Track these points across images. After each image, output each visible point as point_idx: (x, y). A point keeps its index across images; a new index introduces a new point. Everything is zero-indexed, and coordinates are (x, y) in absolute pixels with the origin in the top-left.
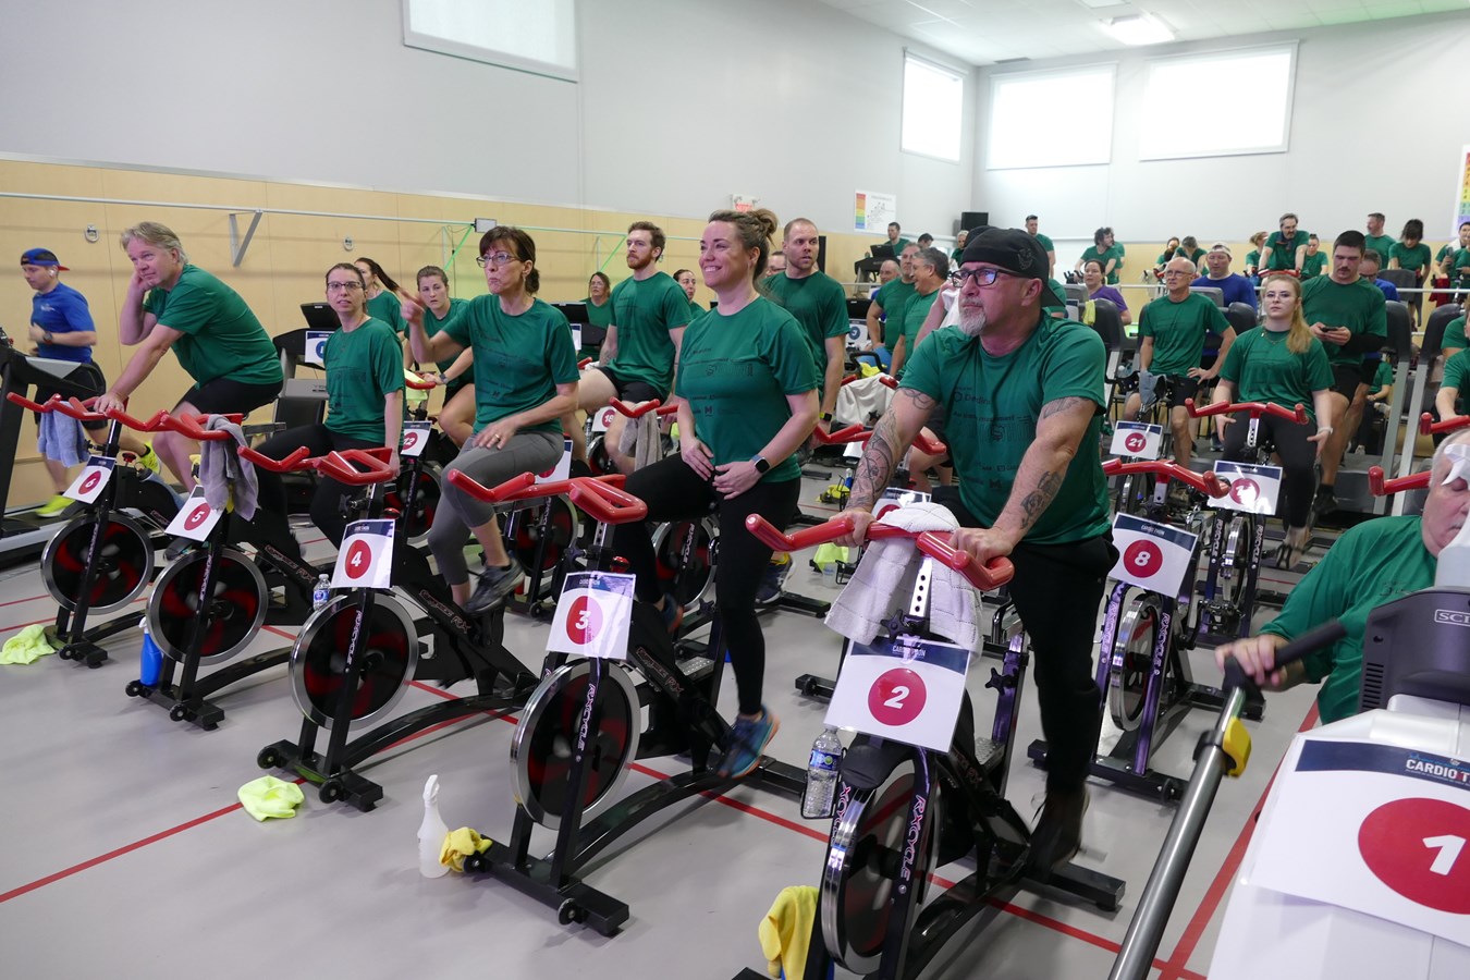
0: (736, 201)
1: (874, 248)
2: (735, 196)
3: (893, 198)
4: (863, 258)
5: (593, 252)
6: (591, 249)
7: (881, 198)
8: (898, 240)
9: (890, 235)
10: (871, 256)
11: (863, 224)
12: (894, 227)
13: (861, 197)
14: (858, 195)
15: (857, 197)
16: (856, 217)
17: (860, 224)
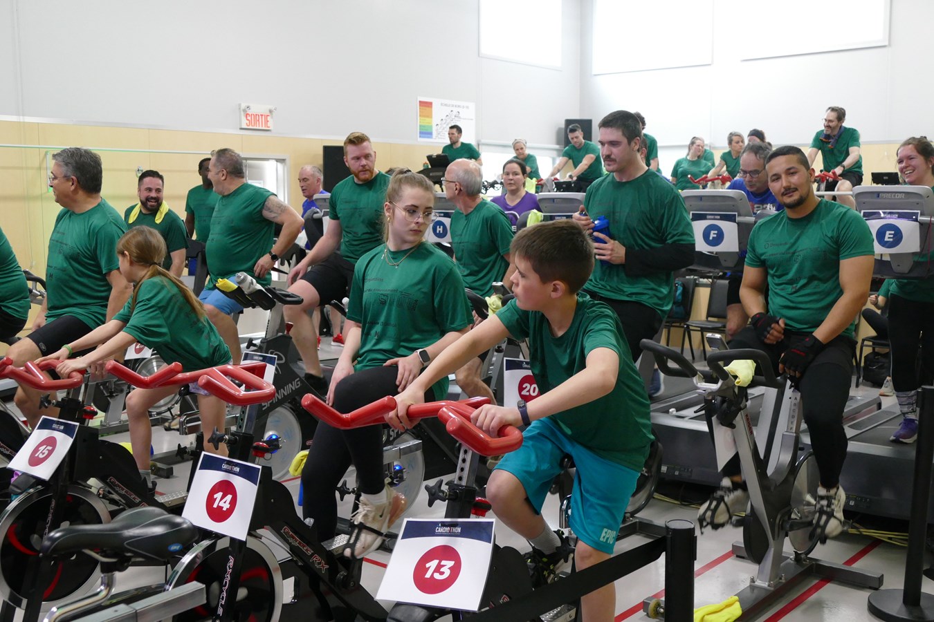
0: (244, 111)
1: (430, 158)
2: (243, 106)
3: (472, 106)
4: (422, 168)
5: (40, 168)
6: (37, 165)
7: (453, 106)
8: (459, 145)
10: (430, 167)
11: (430, 134)
12: (454, 131)
13: (426, 105)
14: (422, 104)
15: (420, 105)
16: (420, 126)
17: (425, 133)
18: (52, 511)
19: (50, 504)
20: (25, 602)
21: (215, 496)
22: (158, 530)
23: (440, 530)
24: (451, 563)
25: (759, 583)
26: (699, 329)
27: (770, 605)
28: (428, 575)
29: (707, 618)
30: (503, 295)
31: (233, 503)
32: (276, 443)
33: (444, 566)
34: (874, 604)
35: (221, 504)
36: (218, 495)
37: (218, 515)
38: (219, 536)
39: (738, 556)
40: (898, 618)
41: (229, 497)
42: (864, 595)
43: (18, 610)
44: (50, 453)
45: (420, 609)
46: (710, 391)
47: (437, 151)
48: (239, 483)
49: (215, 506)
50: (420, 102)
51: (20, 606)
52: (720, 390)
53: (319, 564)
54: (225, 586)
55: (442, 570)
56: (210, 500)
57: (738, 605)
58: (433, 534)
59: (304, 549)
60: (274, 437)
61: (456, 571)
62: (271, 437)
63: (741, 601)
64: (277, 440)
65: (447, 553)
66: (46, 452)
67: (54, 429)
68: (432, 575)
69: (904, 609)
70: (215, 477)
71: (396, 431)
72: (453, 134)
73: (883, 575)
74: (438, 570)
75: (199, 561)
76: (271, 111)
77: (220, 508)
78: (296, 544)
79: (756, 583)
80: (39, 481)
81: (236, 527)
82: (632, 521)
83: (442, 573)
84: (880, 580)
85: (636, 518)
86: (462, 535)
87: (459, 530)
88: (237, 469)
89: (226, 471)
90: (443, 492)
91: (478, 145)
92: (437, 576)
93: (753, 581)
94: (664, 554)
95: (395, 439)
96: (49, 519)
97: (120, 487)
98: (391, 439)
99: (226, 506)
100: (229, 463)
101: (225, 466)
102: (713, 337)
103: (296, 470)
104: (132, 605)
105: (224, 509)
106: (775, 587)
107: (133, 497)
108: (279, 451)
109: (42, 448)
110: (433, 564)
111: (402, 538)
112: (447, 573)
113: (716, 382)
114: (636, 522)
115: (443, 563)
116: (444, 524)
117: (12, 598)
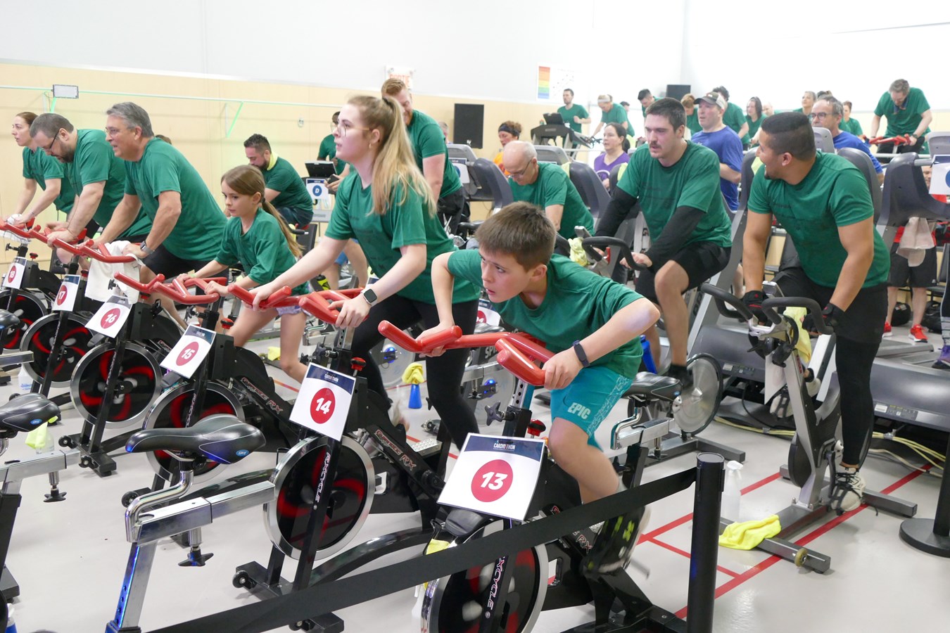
0: (389, 72)
1: (546, 116)
2: (388, 68)
4: (538, 125)
5: (220, 117)
6: (217, 115)
7: (568, 71)
8: (571, 106)
9: (565, 100)
10: (545, 123)
11: (548, 95)
12: (569, 93)
13: (545, 70)
14: (541, 68)
15: (540, 70)
16: (539, 88)
17: (543, 94)
18: (193, 403)
19: (193, 397)
20: (171, 475)
21: (318, 401)
22: (233, 436)
23: (498, 446)
24: (504, 476)
25: (799, 504)
26: (773, 273)
27: (808, 524)
28: (484, 485)
29: (748, 532)
30: (584, 238)
31: (332, 408)
32: (392, 355)
33: (498, 478)
34: (905, 530)
35: (323, 408)
36: (321, 401)
37: (320, 417)
38: (320, 436)
39: (784, 478)
40: (926, 545)
41: (329, 403)
42: (897, 522)
43: (166, 481)
44: (193, 355)
45: (475, 514)
46: (763, 333)
47: (553, 110)
48: (337, 391)
49: (317, 409)
50: (540, 67)
51: (168, 479)
52: (773, 332)
53: (408, 462)
54: (322, 478)
55: (496, 481)
56: (314, 404)
57: (777, 523)
58: (491, 449)
59: (395, 450)
60: (392, 350)
61: (508, 483)
62: (389, 349)
63: (782, 520)
64: (394, 352)
65: (502, 466)
66: (190, 355)
67: (198, 336)
68: (487, 485)
69: (933, 537)
70: (318, 384)
71: (491, 351)
72: (567, 95)
73: (917, 505)
74: (492, 481)
75: (303, 455)
76: (411, 73)
77: (321, 411)
78: (388, 445)
79: (797, 504)
80: (184, 379)
81: (333, 429)
82: (692, 440)
83: (496, 484)
84: (914, 509)
85: (697, 438)
86: (515, 452)
87: (513, 447)
88: (336, 380)
89: (328, 380)
90: (500, 413)
91: (589, 106)
92: (492, 487)
93: (794, 502)
94: (694, 483)
95: (489, 357)
96: (191, 409)
97: (251, 386)
98: (486, 357)
99: (326, 410)
100: (330, 373)
101: (327, 376)
102: (769, 284)
103: (408, 379)
104: (209, 499)
105: (325, 413)
106: (815, 508)
107: (262, 395)
108: (395, 361)
109: (187, 351)
110: (489, 476)
111: (466, 450)
112: (500, 484)
113: (770, 326)
114: (695, 442)
115: (498, 475)
116: (501, 441)
117: (162, 472)
